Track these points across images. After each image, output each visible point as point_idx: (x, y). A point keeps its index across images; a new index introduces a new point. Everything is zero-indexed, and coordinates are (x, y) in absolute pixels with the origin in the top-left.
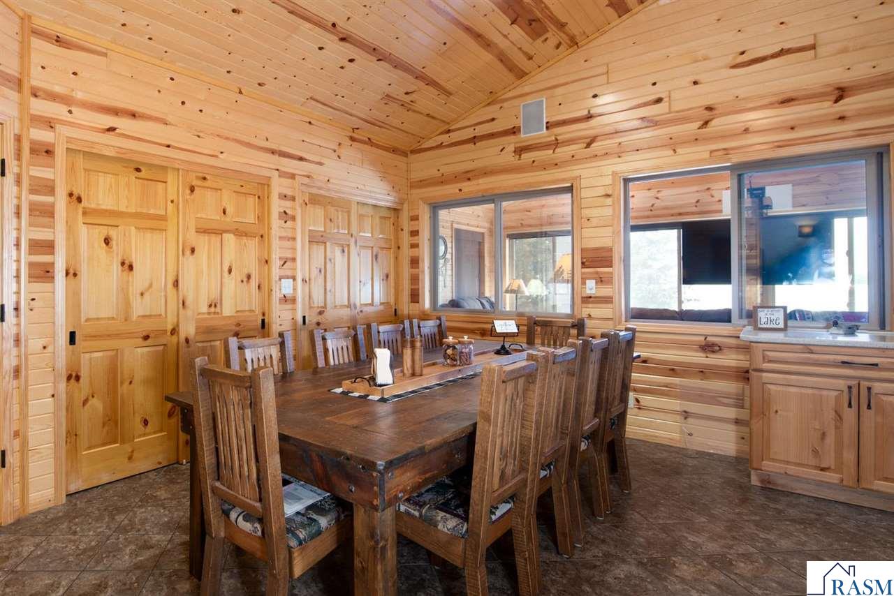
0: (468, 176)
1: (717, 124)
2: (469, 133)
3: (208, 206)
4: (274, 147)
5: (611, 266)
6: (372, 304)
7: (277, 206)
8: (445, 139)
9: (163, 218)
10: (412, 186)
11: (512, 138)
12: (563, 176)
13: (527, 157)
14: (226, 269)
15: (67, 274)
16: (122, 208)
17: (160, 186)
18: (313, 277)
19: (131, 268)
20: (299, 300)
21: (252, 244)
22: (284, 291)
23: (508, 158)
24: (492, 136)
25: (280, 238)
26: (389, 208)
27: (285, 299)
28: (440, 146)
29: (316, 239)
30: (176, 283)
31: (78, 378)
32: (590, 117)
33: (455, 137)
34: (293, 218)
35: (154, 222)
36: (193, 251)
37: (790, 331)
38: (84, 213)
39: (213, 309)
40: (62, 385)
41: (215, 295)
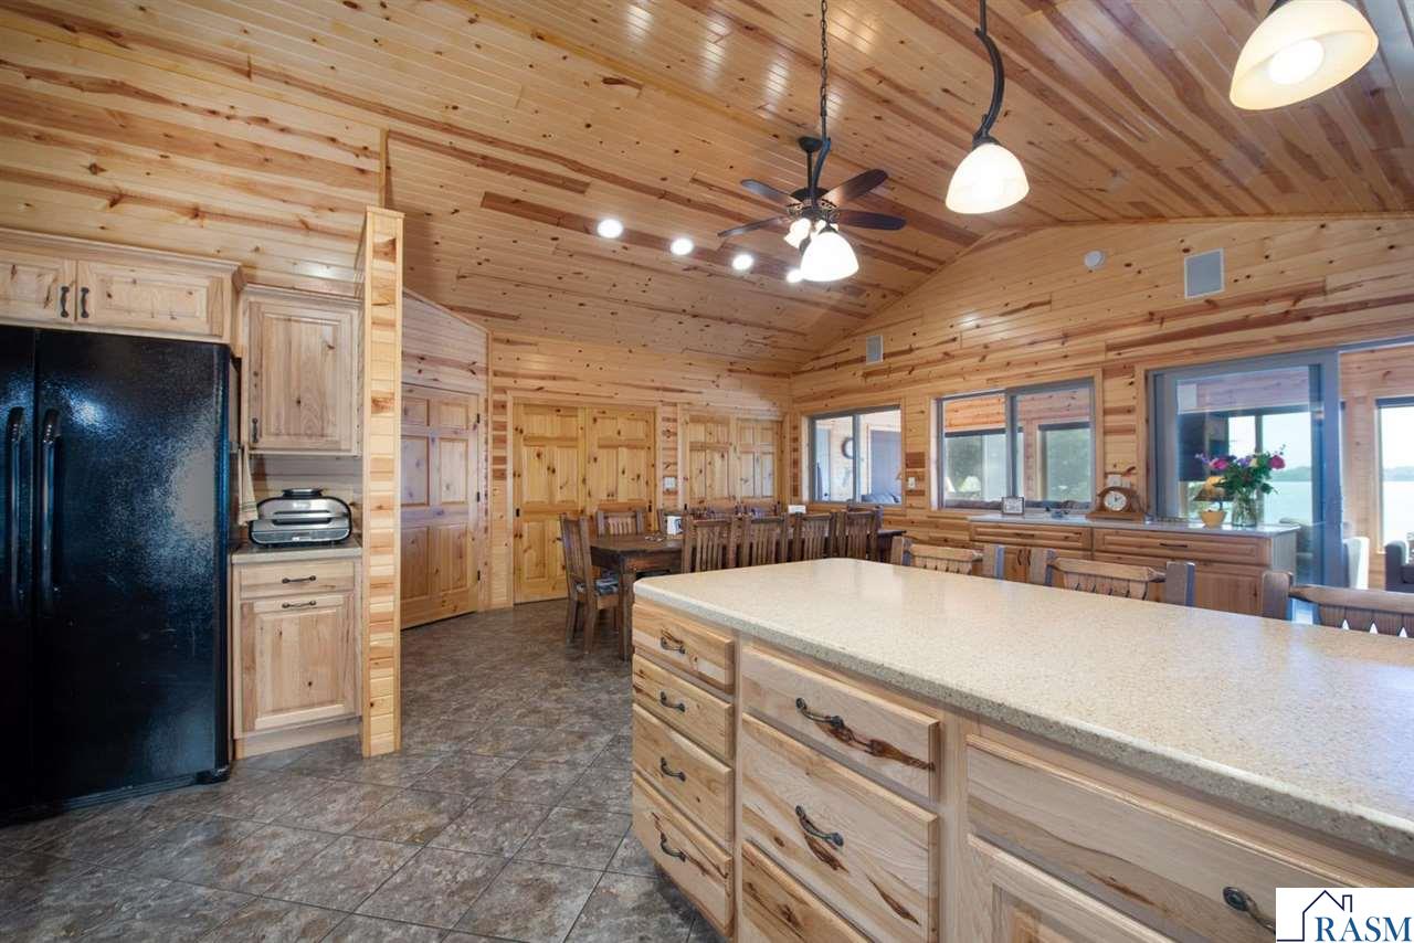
0: (832, 394)
1: (992, 358)
2: (832, 360)
3: (607, 428)
4: (658, 385)
5: (924, 467)
6: (753, 497)
7: (661, 426)
8: (817, 364)
9: (576, 439)
10: (794, 401)
11: (860, 365)
12: (894, 396)
13: (873, 380)
14: (620, 471)
15: (514, 475)
16: (548, 435)
17: (574, 419)
18: (694, 476)
19: (554, 471)
20: (680, 492)
21: (643, 453)
22: (668, 486)
23: (858, 381)
24: (847, 363)
25: (664, 449)
26: (772, 421)
27: (668, 492)
28: (813, 370)
29: (696, 447)
30: (584, 481)
31: (521, 536)
32: (911, 350)
33: (823, 363)
34: (675, 434)
35: (567, 441)
36: (595, 460)
37: (1026, 515)
38: (525, 440)
39: (610, 498)
40: (511, 539)
41: (611, 488)
